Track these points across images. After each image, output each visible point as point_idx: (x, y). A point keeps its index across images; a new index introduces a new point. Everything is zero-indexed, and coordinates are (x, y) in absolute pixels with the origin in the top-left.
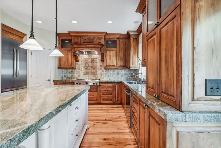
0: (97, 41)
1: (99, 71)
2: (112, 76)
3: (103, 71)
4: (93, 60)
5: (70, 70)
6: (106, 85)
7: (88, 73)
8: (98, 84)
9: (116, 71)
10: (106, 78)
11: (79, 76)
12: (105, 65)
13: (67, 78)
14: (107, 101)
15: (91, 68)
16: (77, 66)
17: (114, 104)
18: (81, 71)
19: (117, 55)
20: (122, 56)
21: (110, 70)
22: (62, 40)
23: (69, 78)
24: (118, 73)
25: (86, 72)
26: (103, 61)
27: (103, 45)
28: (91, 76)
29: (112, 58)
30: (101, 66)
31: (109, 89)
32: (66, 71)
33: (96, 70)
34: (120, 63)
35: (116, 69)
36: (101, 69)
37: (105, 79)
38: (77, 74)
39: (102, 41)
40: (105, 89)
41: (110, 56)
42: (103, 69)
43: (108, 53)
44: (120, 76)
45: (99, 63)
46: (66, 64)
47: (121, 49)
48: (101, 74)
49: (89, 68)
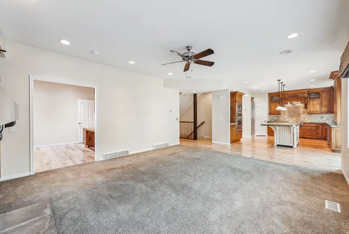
0: (300, 95)
1: (302, 116)
2: (316, 119)
3: (306, 116)
4: (296, 107)
5: (277, 115)
6: (309, 125)
8: (302, 124)
9: (320, 115)
10: (310, 120)
11: (284, 119)
12: (308, 111)
13: (274, 120)
14: (311, 136)
15: (294, 113)
16: (282, 112)
17: (317, 139)
18: (286, 115)
19: (321, 104)
20: (326, 104)
21: (313, 115)
22: (271, 97)
23: (276, 120)
24: (322, 117)
25: (291, 116)
26: (306, 107)
27: (306, 98)
28: (294, 119)
29: (315, 106)
30: (304, 112)
31: (312, 128)
32: (273, 116)
33: (299, 115)
34: (324, 109)
35: (320, 114)
36: (304, 114)
37: (308, 121)
38: (282, 117)
39: (306, 95)
40: (309, 128)
41: (313, 104)
42: (306, 114)
43: (311, 102)
44: (324, 119)
45: (302, 110)
46: (275, 111)
47: (325, 98)
48: (304, 117)
49: (292, 113)
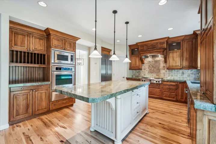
0: (159, 46)
1: (163, 71)
2: (177, 76)
3: (166, 71)
4: (156, 62)
5: (138, 70)
6: (168, 83)
7: (152, 73)
8: (160, 82)
9: (181, 71)
10: (170, 77)
11: (145, 75)
12: (168, 65)
13: (135, 76)
14: (169, 97)
15: (155, 69)
16: (143, 67)
17: (177, 101)
18: (147, 71)
19: (182, 56)
20: (188, 56)
21: (173, 70)
22: (132, 49)
23: (137, 76)
24: (183, 73)
25: (151, 72)
26: (165, 62)
27: (165, 49)
28: (155, 75)
29: (175, 59)
30: (164, 67)
31: (171, 87)
32: (134, 71)
33: (159, 70)
34: (185, 63)
35: (180, 69)
36: (164, 69)
38: (143, 73)
39: (165, 46)
40: (167, 87)
41: (173, 58)
42: (166, 70)
43: (171, 55)
44: (185, 75)
45: (162, 65)
46: (135, 66)
47: (186, 49)
48: (164, 73)
49: (153, 68)
